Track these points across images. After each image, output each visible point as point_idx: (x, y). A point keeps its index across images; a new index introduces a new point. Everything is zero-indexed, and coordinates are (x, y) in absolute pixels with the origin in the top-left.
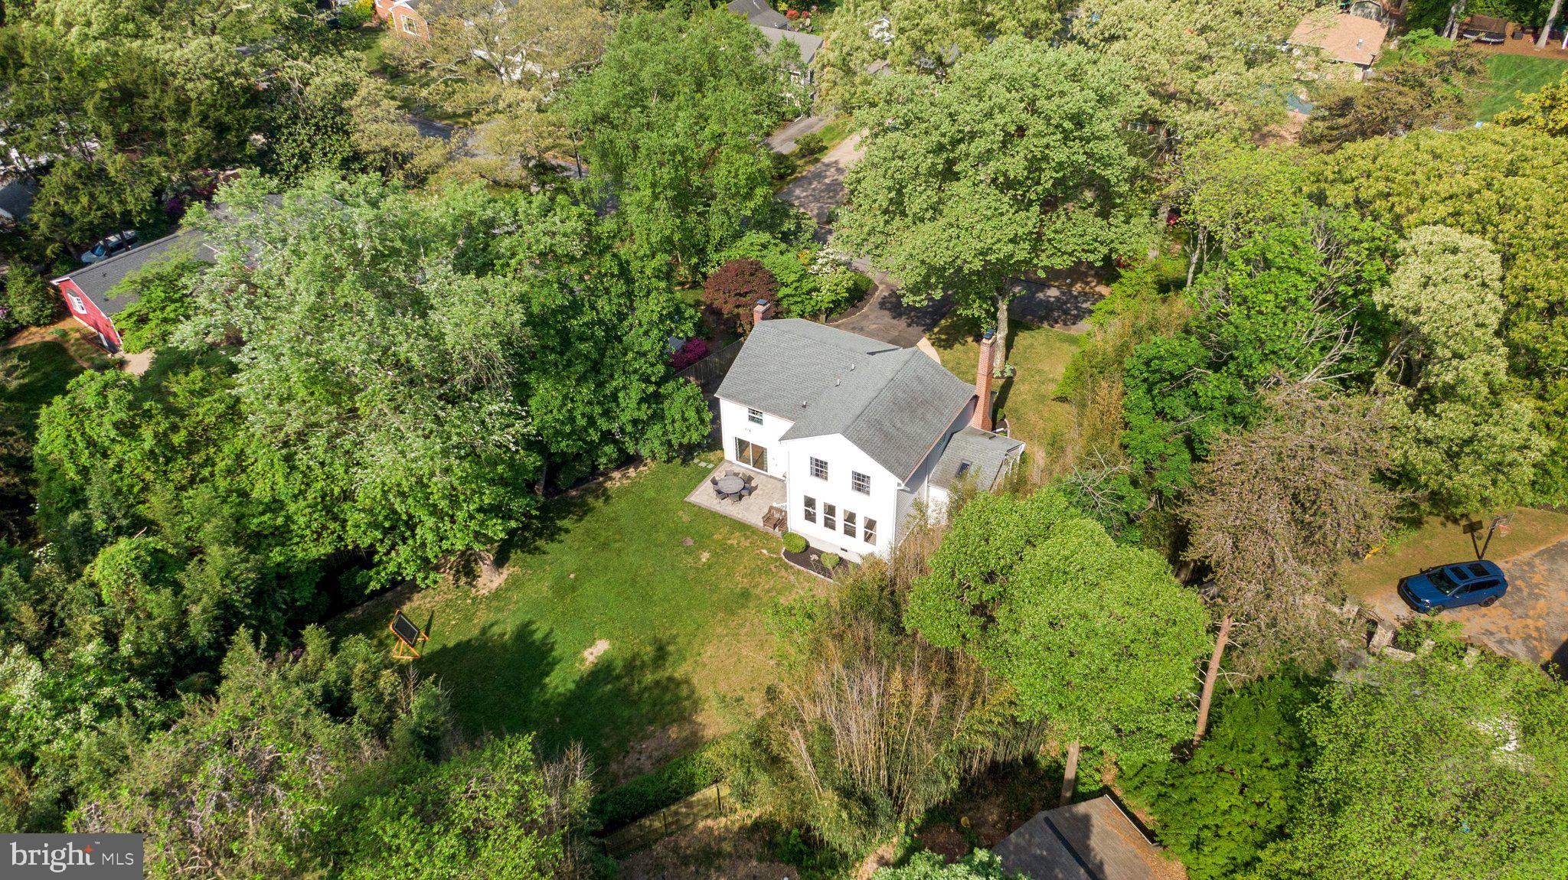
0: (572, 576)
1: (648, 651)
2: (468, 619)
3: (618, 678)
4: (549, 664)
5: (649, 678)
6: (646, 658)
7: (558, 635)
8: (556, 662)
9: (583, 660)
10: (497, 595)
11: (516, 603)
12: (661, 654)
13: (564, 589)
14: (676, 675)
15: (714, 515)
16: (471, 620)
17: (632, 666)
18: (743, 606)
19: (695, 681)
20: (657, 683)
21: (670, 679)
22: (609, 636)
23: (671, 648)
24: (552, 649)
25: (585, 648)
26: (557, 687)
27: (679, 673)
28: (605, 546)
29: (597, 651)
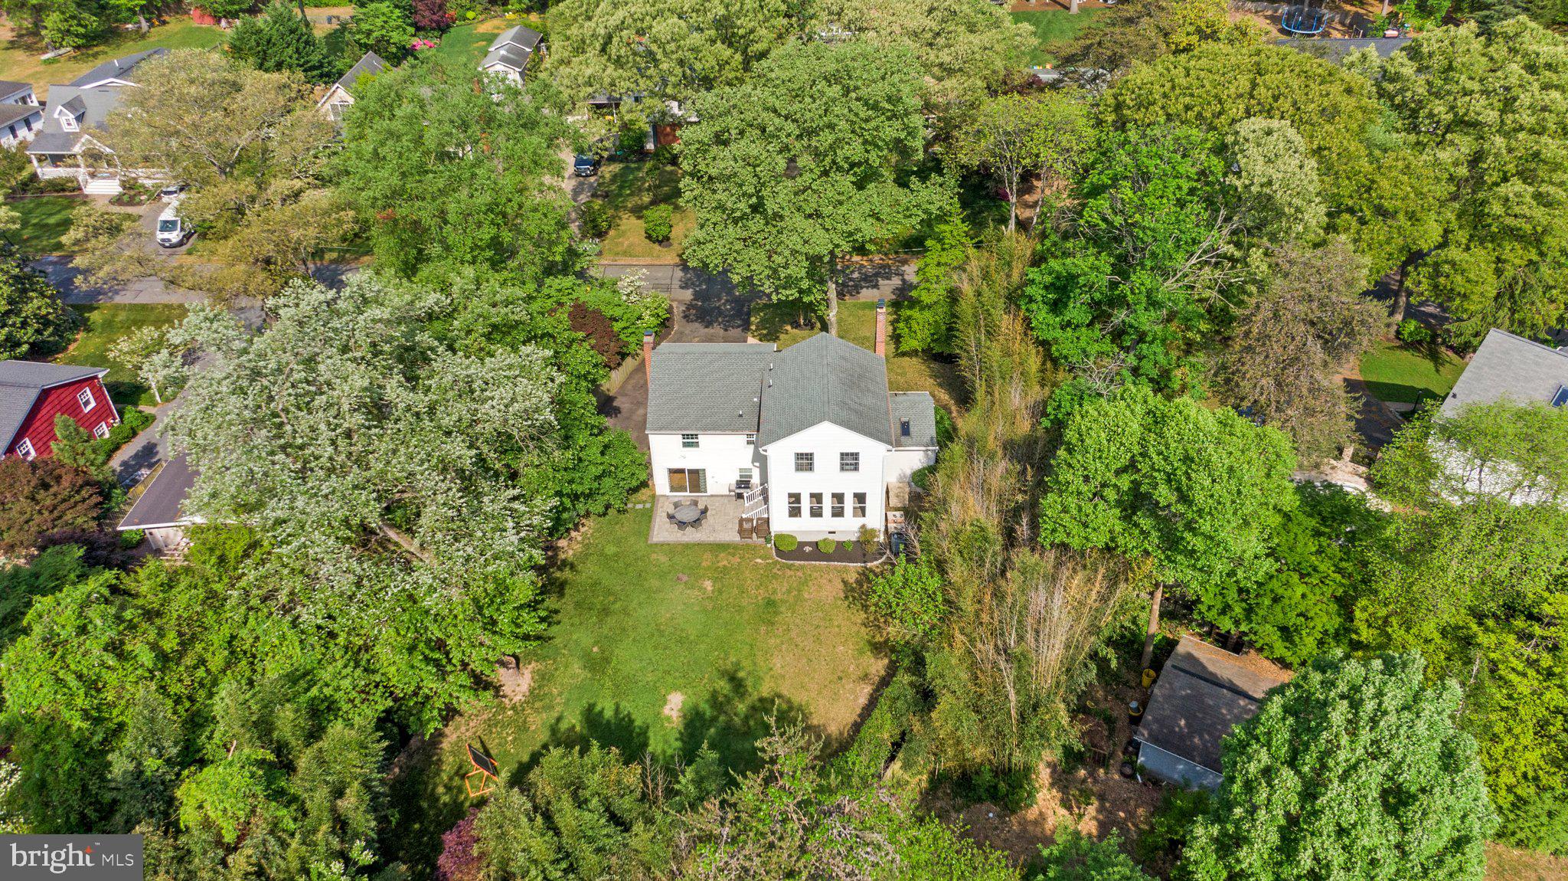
0: (595, 649)
1: (724, 686)
2: (523, 728)
3: (714, 719)
4: (639, 735)
5: (742, 708)
6: (725, 692)
7: (627, 707)
8: (644, 732)
9: (669, 719)
10: (534, 695)
11: (560, 694)
12: (738, 685)
13: (597, 665)
14: (765, 695)
15: (687, 546)
16: (527, 729)
17: (717, 703)
18: (776, 613)
19: (785, 692)
20: (753, 708)
21: (761, 700)
22: (676, 688)
23: (741, 674)
24: (631, 721)
25: (662, 706)
26: (664, 752)
27: (765, 691)
28: (605, 612)
29: (675, 706)
